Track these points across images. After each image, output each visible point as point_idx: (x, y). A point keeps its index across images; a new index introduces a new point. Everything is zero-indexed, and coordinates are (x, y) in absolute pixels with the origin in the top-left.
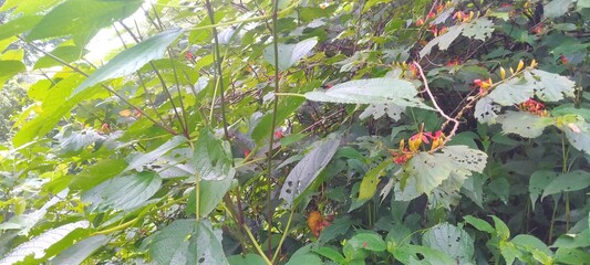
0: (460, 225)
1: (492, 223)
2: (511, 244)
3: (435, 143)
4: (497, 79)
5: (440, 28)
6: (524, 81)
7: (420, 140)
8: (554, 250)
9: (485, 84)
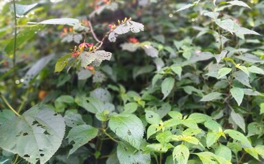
0: (106, 89)
1: (119, 87)
2: (126, 95)
3: (91, 48)
4: (117, 24)
5: (98, 6)
6: (126, 25)
7: (83, 46)
8: (141, 95)
9: (113, 27)
